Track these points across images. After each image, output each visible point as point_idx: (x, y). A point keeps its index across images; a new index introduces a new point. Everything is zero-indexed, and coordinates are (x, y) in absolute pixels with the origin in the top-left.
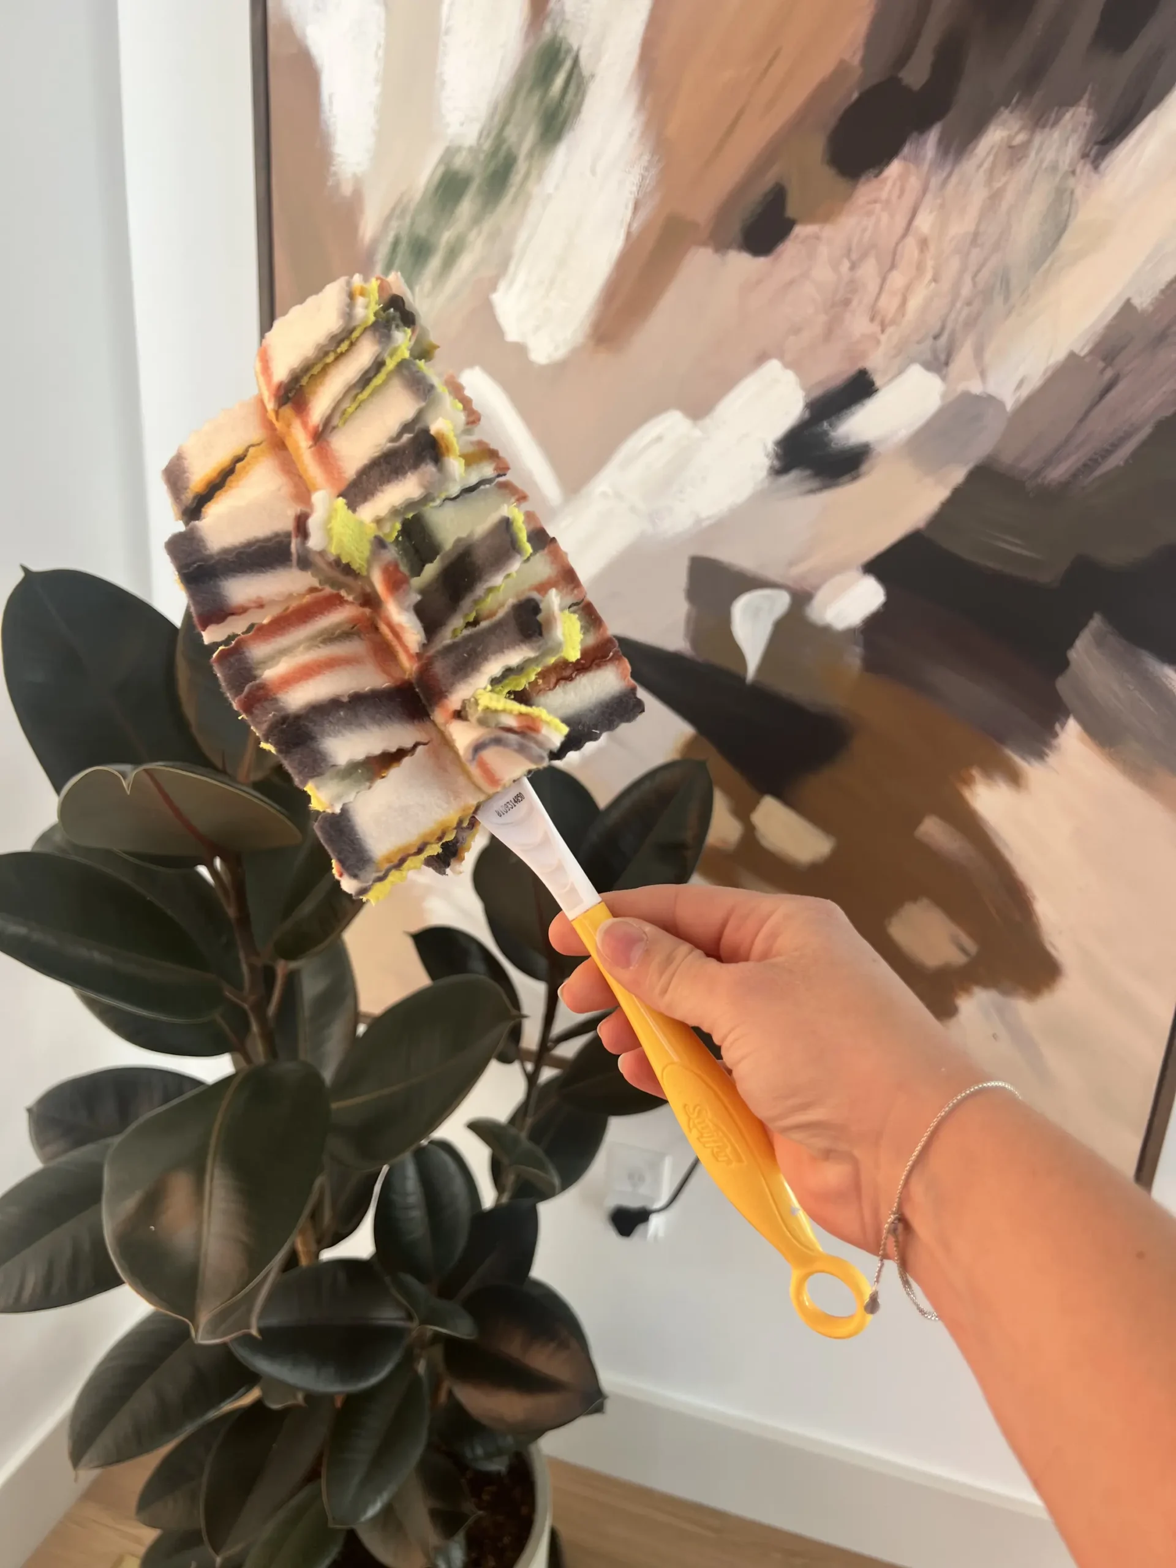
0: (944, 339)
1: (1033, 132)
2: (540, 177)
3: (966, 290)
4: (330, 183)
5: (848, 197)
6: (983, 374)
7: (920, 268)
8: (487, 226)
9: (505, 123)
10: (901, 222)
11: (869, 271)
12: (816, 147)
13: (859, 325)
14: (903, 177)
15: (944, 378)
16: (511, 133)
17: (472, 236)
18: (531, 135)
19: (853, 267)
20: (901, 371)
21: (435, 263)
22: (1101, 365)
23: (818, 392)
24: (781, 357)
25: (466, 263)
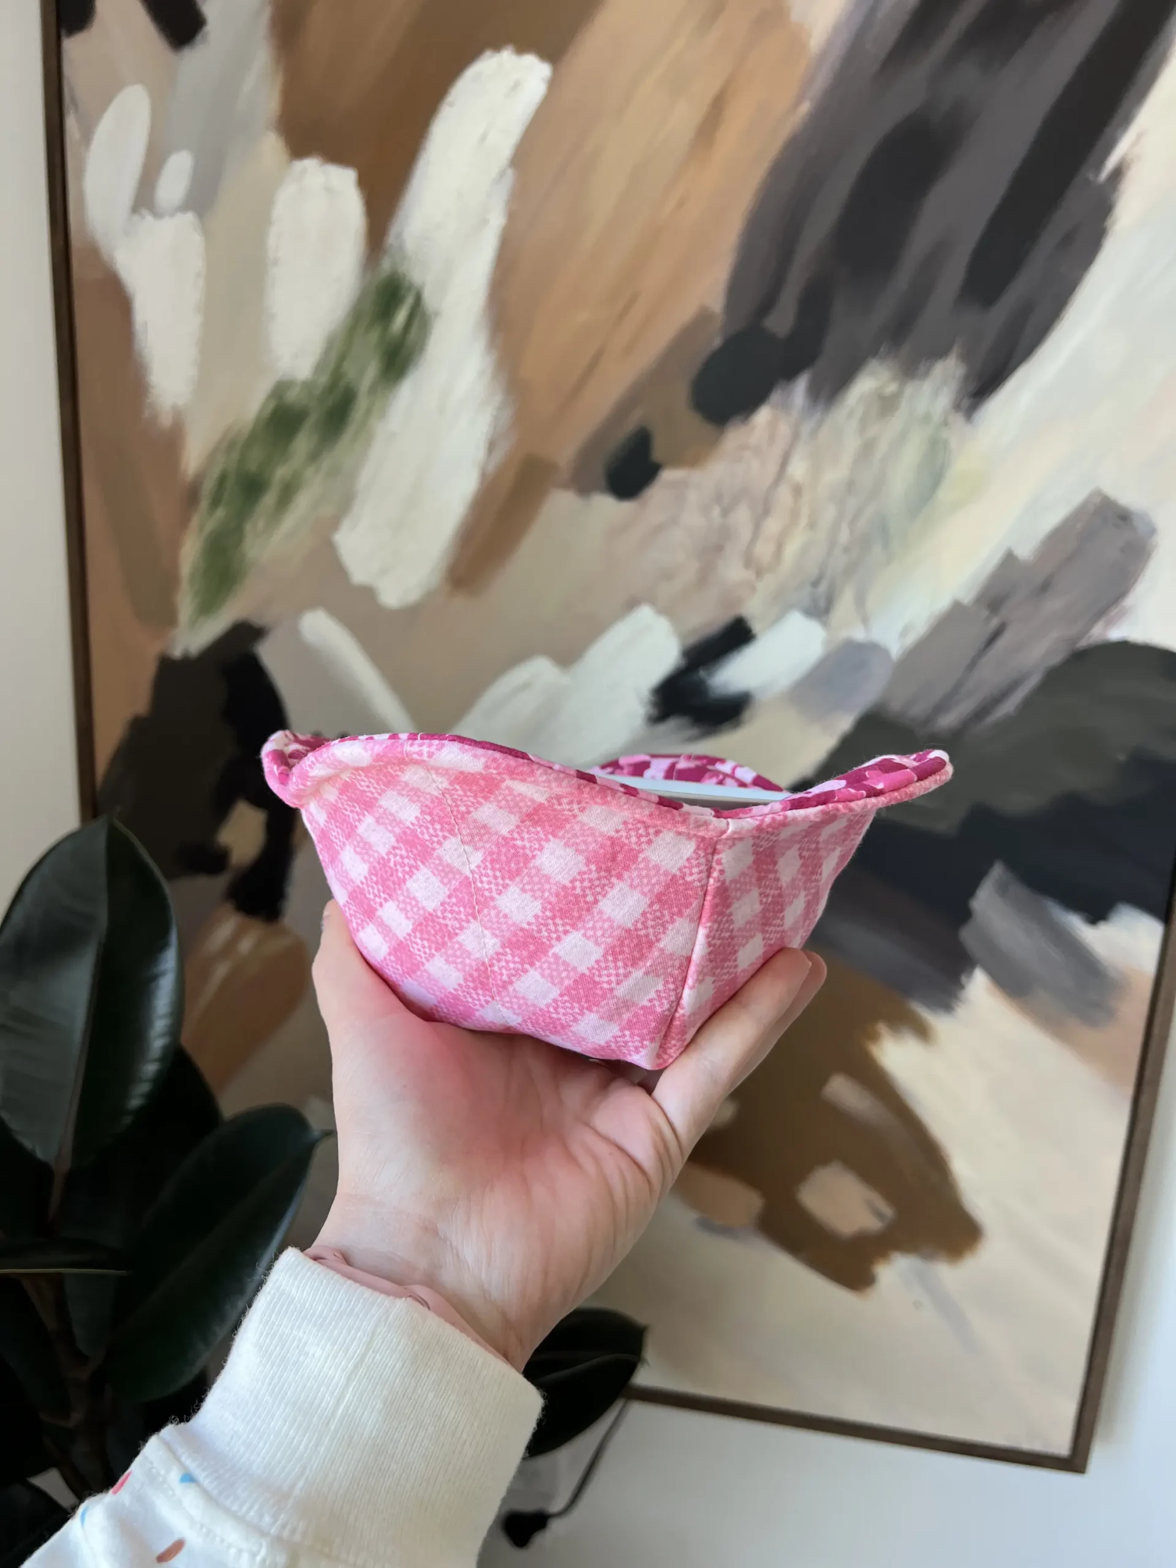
0: (823, 588)
1: (903, 384)
2: (383, 415)
3: (844, 536)
4: (147, 413)
5: (713, 443)
6: (865, 621)
7: (795, 515)
8: (326, 462)
9: (342, 358)
10: (772, 468)
11: (742, 517)
12: (680, 393)
13: (733, 571)
14: (772, 426)
15: (825, 624)
16: (350, 370)
17: (309, 472)
18: (372, 370)
19: (726, 512)
20: (778, 618)
21: (269, 499)
22: (985, 613)
23: (692, 640)
24: (652, 601)
25: (302, 502)
